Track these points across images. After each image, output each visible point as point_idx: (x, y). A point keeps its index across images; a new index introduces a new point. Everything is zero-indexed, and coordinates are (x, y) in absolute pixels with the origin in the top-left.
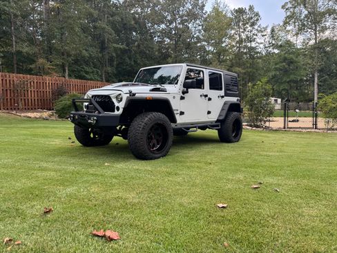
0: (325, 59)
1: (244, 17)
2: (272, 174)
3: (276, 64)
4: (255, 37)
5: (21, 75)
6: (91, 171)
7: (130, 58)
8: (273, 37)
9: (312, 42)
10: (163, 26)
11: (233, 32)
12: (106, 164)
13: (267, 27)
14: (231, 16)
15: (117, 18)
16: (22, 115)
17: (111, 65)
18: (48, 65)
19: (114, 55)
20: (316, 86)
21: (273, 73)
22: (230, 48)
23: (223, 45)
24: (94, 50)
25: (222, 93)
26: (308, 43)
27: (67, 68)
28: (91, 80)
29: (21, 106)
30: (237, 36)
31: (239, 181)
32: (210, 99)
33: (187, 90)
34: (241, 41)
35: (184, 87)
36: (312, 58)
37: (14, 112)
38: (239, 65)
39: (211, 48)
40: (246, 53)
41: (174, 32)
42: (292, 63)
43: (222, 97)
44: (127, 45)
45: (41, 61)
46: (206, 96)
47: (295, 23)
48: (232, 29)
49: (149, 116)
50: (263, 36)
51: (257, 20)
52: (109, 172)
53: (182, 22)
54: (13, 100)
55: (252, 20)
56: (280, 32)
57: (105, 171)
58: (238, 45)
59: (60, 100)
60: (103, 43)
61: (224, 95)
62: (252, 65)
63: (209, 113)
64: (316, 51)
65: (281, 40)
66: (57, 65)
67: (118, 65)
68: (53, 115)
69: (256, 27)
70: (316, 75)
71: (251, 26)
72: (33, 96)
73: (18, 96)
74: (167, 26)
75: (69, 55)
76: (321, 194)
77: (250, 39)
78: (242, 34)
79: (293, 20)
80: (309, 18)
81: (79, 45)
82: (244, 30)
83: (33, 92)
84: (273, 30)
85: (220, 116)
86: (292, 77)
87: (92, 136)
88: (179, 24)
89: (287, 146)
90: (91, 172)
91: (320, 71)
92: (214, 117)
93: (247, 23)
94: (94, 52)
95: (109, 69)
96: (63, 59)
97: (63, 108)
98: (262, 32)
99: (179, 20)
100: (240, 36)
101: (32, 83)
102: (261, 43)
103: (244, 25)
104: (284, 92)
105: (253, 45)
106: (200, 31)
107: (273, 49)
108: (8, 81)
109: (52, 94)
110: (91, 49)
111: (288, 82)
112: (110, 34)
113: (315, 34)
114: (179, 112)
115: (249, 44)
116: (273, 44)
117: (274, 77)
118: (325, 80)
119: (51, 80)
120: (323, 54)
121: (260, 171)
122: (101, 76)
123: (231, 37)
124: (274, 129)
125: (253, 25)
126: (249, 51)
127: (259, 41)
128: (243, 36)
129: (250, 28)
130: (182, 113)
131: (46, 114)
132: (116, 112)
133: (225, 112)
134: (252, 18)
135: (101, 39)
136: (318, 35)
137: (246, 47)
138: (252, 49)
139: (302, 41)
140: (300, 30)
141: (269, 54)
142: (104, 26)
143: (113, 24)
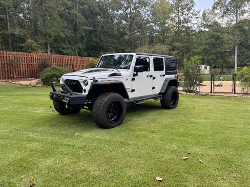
0: (243, 36)
1: (182, 3)
2: (198, 143)
3: (206, 40)
4: (190, 19)
5: (15, 53)
6: (65, 141)
7: (96, 37)
8: (204, 19)
9: (234, 23)
10: (121, 12)
11: (174, 15)
12: (76, 134)
13: (200, 11)
14: (173, 3)
15: (86, 7)
16: (17, 83)
17: (82, 42)
18: (35, 44)
19: (84, 35)
20: (236, 56)
21: (204, 47)
22: (172, 28)
23: (166, 25)
24: (69, 31)
25: (163, 72)
26: (231, 24)
27: (49, 46)
28: (67, 54)
29: (15, 76)
30: (177, 18)
31: (174, 152)
32: (154, 78)
33: (137, 73)
34: (180, 22)
35: (134, 71)
36: (233, 35)
37: (10, 81)
38: (178, 41)
39: (157, 28)
40: (183, 32)
41: (129, 16)
42: (218, 39)
43: (164, 75)
44: (94, 27)
45: (30, 41)
46: (151, 76)
47: (221, 8)
48: (173, 13)
49: (108, 97)
50: (197, 18)
51: (192, 6)
52: (78, 143)
53: (135, 8)
54: (9, 71)
55: (189, 6)
56: (210, 15)
57: (75, 141)
58: (178, 25)
59: (44, 71)
60: (75, 26)
61: (165, 74)
62: (188, 41)
63: (154, 88)
64: (237, 29)
65: (210, 21)
66: (41, 44)
67: (87, 42)
68: (39, 83)
69: (191, 11)
70: (236, 48)
71: (187, 10)
72: (24, 68)
73: (13, 68)
74: (124, 11)
75: (50, 36)
76: (233, 165)
77: (186, 21)
78: (181, 17)
79: (220, 6)
80: (232, 5)
81: (58, 28)
82: (182, 13)
83: (24, 65)
84: (204, 14)
85: (162, 89)
86: (218, 49)
87: (67, 107)
88: (133, 9)
89: (211, 113)
90: (65, 143)
91: (240, 45)
92: (157, 91)
93: (185, 8)
94: (69, 33)
95: (80, 45)
96: (46, 39)
97: (46, 78)
98: (196, 15)
99: (133, 7)
100: (179, 18)
101: (23, 59)
102: (195, 24)
103: (182, 9)
104: (212, 61)
105: (189, 25)
106: (148, 15)
107: (204, 28)
108: (5, 57)
109: (38, 66)
110: (66, 31)
111: (215, 54)
112: (80, 19)
113: (237, 17)
114: (131, 90)
115: (186, 25)
116: (204, 25)
117: (204, 50)
118: (243, 52)
119: (37, 56)
120: (242, 32)
121: (190, 140)
122: (75, 50)
123: (172, 19)
124: (204, 94)
125: (189, 9)
126: (186, 30)
127: (194, 22)
128: (182, 18)
129: (186, 12)
130: (133, 91)
131: (34, 82)
132: (84, 93)
133: (165, 87)
134: (188, 4)
135: (74, 23)
136: (238, 17)
137: (183, 27)
138: (188, 28)
139: (226, 22)
140: (225, 13)
141: (201, 32)
142: (76, 12)
143: (83, 12)
